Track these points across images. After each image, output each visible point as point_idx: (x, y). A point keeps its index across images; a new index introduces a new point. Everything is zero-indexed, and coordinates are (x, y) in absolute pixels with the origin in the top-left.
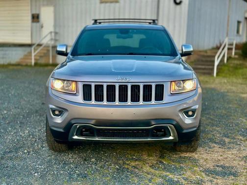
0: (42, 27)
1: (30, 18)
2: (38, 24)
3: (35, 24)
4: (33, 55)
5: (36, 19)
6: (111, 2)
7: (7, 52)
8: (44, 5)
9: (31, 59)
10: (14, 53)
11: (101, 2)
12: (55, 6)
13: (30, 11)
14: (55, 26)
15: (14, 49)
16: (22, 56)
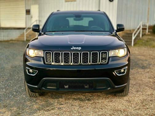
0: (32, 17)
1: (25, 12)
2: (29, 16)
3: (28, 16)
4: (25, 34)
5: (28, 13)
6: (72, 1)
7: (10, 33)
8: (33, 4)
9: (24, 37)
10: (14, 33)
11: (66, 1)
12: (39, 5)
13: (24, 8)
14: (39, 17)
15: (14, 31)
16: (19, 35)
